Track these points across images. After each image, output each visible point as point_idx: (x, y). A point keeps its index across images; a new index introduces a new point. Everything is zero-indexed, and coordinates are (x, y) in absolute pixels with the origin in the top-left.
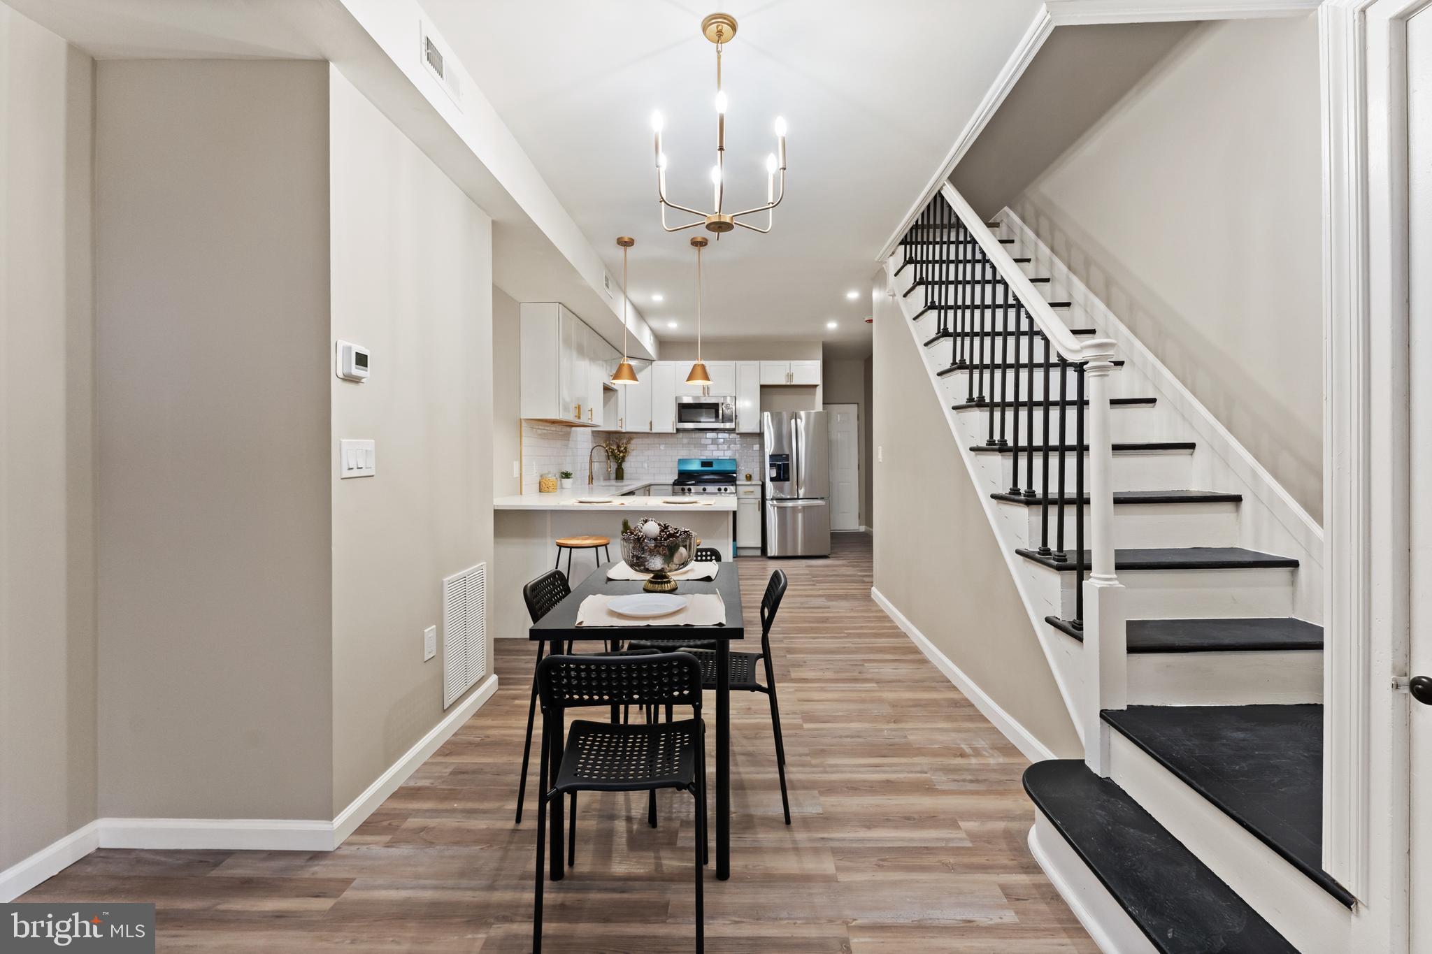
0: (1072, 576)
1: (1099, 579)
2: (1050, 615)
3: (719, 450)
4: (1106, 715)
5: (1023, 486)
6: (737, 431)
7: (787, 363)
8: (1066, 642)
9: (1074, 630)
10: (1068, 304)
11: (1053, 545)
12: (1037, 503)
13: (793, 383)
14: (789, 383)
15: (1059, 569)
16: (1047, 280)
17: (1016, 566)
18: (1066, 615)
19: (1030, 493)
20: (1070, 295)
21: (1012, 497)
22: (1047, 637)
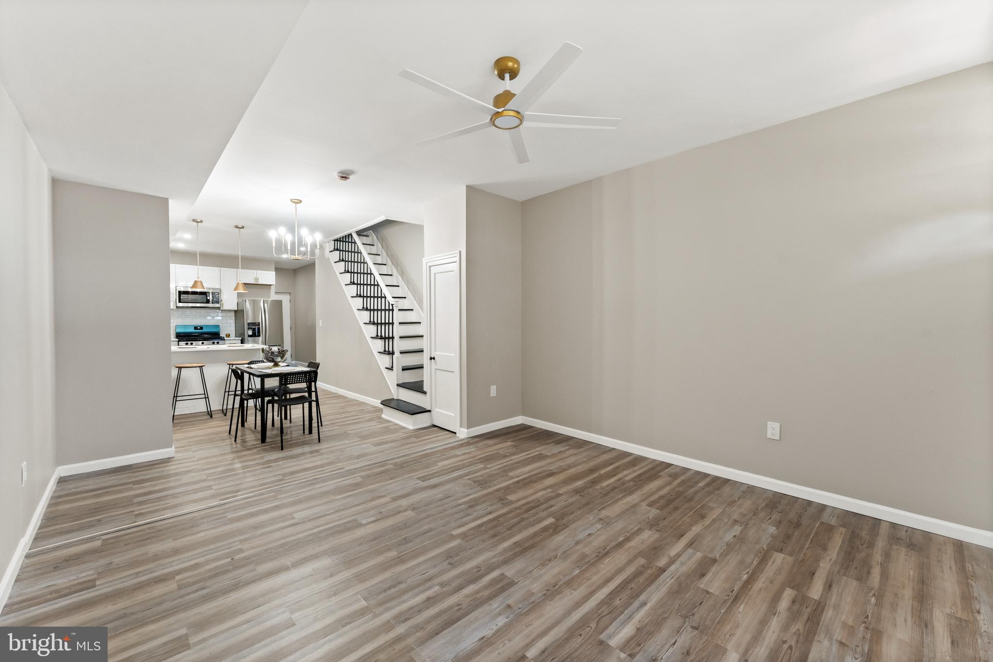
0: (391, 356)
1: (397, 354)
2: (386, 367)
3: (208, 320)
4: (398, 385)
5: (379, 334)
6: (222, 309)
7: (255, 271)
8: (390, 371)
9: (391, 369)
10: (392, 275)
11: (387, 349)
12: (383, 338)
13: (258, 283)
14: (256, 283)
15: (388, 354)
16: (385, 265)
17: (377, 355)
18: (389, 366)
19: (381, 336)
20: (392, 272)
21: (377, 337)
22: (385, 372)
